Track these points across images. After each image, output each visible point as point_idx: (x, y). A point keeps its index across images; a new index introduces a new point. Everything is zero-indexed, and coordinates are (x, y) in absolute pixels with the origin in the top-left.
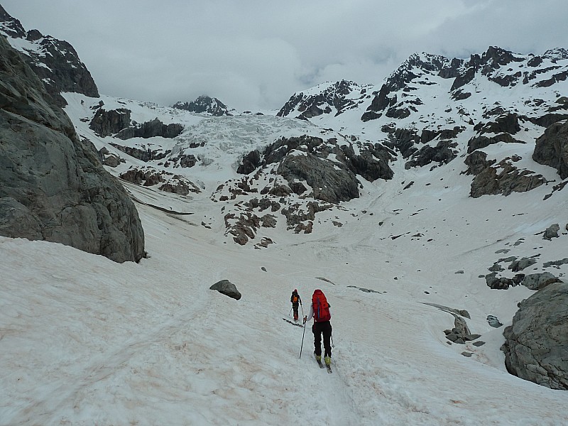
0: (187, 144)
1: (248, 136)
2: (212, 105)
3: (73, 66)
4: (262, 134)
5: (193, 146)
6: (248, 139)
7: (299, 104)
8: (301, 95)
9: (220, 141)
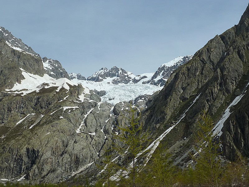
0: (107, 99)
1: (130, 94)
2: (119, 72)
3: (61, 71)
4: (135, 93)
5: (110, 99)
6: (130, 96)
7: (163, 71)
8: (164, 66)
9: (120, 97)
